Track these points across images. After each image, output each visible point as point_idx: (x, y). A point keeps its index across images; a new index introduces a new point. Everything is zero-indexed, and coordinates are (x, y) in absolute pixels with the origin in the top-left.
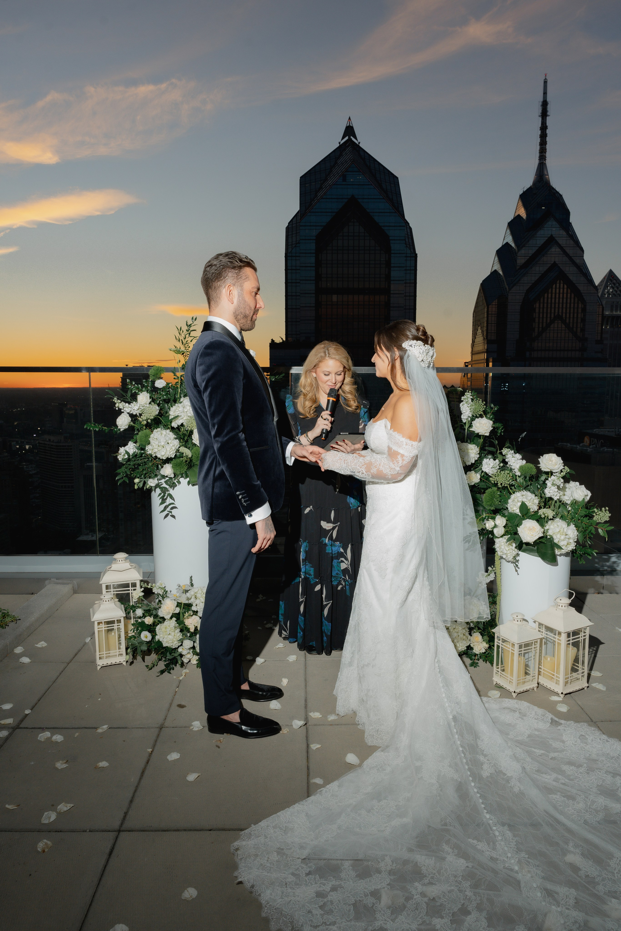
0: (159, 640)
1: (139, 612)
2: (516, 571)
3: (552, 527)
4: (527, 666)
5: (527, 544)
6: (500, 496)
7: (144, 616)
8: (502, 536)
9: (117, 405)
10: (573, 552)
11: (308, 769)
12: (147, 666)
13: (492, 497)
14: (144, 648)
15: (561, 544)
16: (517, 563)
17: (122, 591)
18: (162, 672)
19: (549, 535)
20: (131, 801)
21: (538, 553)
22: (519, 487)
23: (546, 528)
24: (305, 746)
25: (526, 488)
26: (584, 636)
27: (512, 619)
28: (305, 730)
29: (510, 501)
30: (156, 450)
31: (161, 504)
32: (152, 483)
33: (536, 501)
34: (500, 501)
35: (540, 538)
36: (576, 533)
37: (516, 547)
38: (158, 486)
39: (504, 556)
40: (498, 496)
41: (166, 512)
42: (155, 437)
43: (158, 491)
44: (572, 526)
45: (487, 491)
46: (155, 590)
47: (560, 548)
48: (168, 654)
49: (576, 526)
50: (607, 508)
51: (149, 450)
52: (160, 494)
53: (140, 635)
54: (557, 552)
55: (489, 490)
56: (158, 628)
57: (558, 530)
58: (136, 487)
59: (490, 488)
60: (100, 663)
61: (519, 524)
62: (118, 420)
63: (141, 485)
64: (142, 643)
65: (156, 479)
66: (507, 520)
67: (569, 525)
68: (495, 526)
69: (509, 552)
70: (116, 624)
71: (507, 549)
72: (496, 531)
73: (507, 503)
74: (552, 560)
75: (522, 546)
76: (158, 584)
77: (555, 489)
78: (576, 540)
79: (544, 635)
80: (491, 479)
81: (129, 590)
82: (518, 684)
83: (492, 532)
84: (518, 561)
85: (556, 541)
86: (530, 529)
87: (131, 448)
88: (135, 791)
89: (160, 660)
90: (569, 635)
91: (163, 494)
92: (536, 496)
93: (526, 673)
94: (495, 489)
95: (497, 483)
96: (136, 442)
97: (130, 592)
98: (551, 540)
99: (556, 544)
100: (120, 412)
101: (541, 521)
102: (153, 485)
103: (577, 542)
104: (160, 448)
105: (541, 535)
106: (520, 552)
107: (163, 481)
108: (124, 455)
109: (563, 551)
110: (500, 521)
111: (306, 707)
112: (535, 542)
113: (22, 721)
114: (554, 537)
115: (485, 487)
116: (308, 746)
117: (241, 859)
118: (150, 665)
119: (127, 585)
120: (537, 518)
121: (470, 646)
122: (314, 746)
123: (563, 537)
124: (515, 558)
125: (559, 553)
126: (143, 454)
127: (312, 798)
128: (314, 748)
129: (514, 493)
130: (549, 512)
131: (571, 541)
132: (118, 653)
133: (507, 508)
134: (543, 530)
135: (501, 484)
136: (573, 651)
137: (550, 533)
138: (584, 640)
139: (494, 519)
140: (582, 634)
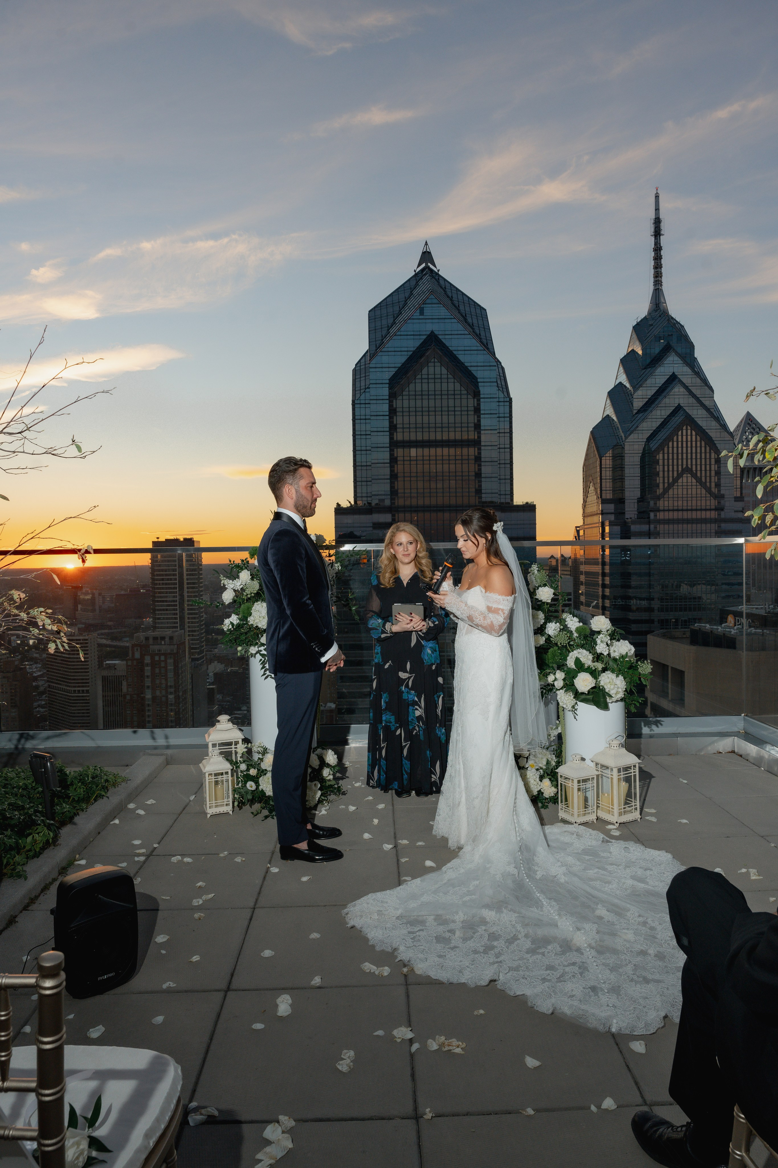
0: (262, 790)
1: (243, 767)
2: (575, 718)
3: (603, 678)
4: (586, 800)
5: (583, 693)
6: (561, 654)
7: (248, 770)
8: (561, 689)
9: (222, 582)
10: (622, 700)
11: (399, 873)
12: (252, 813)
13: (554, 656)
14: (250, 797)
15: (611, 693)
16: (576, 712)
17: (225, 749)
18: (266, 817)
19: (602, 686)
20: (259, 893)
21: (593, 702)
22: (578, 646)
23: (598, 680)
24: (395, 860)
25: (582, 646)
26: (634, 772)
27: (572, 760)
28: (395, 852)
29: (568, 658)
30: (258, 621)
31: (262, 669)
32: (253, 650)
33: (591, 657)
34: (561, 659)
35: (592, 688)
36: (624, 683)
37: (574, 698)
38: (258, 652)
39: (565, 706)
40: (558, 654)
41: (266, 675)
42: (257, 609)
43: (259, 657)
44: (621, 678)
45: (549, 651)
46: (255, 749)
47: (610, 696)
48: (271, 801)
49: (625, 678)
50: (649, 661)
51: (251, 620)
52: (261, 660)
53: (246, 786)
54: (608, 700)
55: (552, 649)
56: (261, 779)
57: (608, 681)
58: (239, 654)
59: (551, 647)
60: (210, 811)
61: (575, 677)
62: (223, 595)
63: (243, 652)
64: (247, 792)
65: (257, 646)
66: (565, 674)
67: (617, 676)
68: (556, 679)
69: (568, 702)
70: (224, 776)
71: (566, 699)
72: (556, 683)
73: (566, 660)
74: (604, 706)
75: (578, 696)
76: (257, 744)
77: (604, 645)
78: (624, 689)
79: (600, 773)
80: (551, 639)
81: (231, 748)
82: (579, 816)
83: (553, 685)
84: (576, 710)
85: (607, 690)
86: (584, 681)
87: (234, 619)
88: (261, 888)
89: (263, 809)
90: (619, 771)
91: (263, 659)
92: (590, 653)
93: (586, 808)
94: (556, 648)
95: (557, 643)
96: (238, 615)
97: (234, 749)
98: (603, 690)
99: (607, 693)
100: (224, 588)
101: (594, 674)
102: (254, 652)
103: (626, 691)
104: (261, 619)
105: (594, 685)
106: (579, 703)
107: (262, 648)
108: (228, 626)
109: (614, 699)
110: (560, 675)
111: (395, 838)
112: (589, 691)
113: (153, 851)
114: (605, 687)
115: (549, 647)
116: (398, 860)
117: (350, 919)
118: (255, 813)
119: (230, 744)
120: (591, 671)
121: (540, 791)
122: (403, 860)
123: (612, 687)
124: (573, 707)
125: (610, 701)
126: (245, 624)
127: (401, 887)
128: (403, 861)
129: (573, 651)
130: (599, 666)
131: (620, 690)
132: (225, 803)
133: (566, 664)
134: (595, 681)
135: (561, 644)
136: (624, 785)
137: (602, 683)
138: (635, 776)
139: (555, 674)
140: (632, 771)
